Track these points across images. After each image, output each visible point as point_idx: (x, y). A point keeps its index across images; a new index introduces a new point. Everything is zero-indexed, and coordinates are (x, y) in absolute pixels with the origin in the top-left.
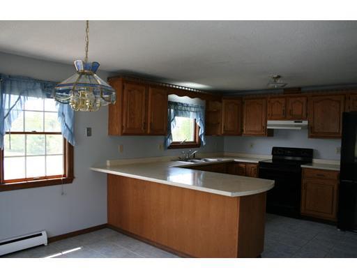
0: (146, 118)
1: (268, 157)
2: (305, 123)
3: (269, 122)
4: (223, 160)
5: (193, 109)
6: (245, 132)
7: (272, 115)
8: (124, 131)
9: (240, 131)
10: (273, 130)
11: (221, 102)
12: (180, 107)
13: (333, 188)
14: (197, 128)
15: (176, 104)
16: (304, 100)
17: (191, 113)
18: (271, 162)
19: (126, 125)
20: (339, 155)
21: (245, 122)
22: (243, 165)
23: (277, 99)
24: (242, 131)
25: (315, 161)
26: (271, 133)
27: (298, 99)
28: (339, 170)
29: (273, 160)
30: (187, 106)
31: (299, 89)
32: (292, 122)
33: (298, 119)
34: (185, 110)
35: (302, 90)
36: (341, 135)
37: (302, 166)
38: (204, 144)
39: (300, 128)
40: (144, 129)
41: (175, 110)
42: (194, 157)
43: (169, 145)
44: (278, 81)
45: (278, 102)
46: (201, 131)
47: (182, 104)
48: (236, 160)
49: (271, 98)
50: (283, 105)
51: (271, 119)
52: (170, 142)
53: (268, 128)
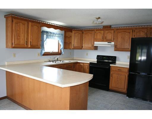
0: (27, 39)
1: (94, 60)
2: (113, 43)
3: (95, 43)
4: (72, 61)
5: (57, 35)
6: (83, 48)
7: (97, 39)
8: (13, 46)
9: (81, 47)
10: (97, 46)
11: (72, 32)
12: (49, 34)
13: (125, 76)
14: (60, 45)
15: (47, 32)
16: (113, 31)
17: (56, 37)
18: (96, 62)
19: (15, 43)
20: (129, 60)
21: (84, 42)
22: (82, 64)
23: (99, 31)
24: (82, 47)
25: (117, 62)
26: (96, 48)
27: (110, 31)
28: (129, 67)
29: (97, 61)
30: (54, 34)
31: (111, 26)
32: (106, 43)
33: (109, 41)
34: (52, 36)
35: (112, 27)
36: (130, 50)
37: (110, 65)
38: (63, 53)
39: (110, 46)
40: (26, 45)
41: (47, 35)
42: (57, 60)
43: (43, 54)
44: (99, 20)
45: (100, 32)
46: (62, 47)
47: (51, 33)
48: (79, 61)
49: (96, 30)
50: (102, 34)
51: (96, 41)
52: (44, 52)
53: (95, 45)
